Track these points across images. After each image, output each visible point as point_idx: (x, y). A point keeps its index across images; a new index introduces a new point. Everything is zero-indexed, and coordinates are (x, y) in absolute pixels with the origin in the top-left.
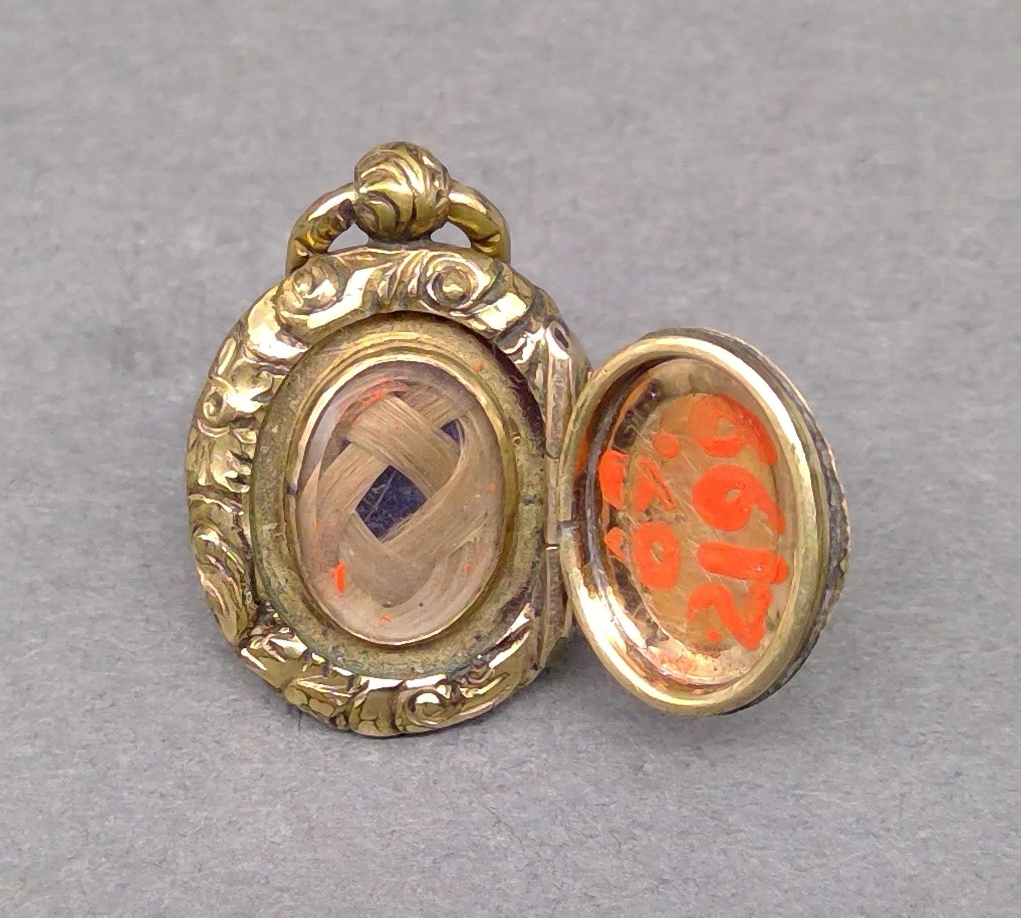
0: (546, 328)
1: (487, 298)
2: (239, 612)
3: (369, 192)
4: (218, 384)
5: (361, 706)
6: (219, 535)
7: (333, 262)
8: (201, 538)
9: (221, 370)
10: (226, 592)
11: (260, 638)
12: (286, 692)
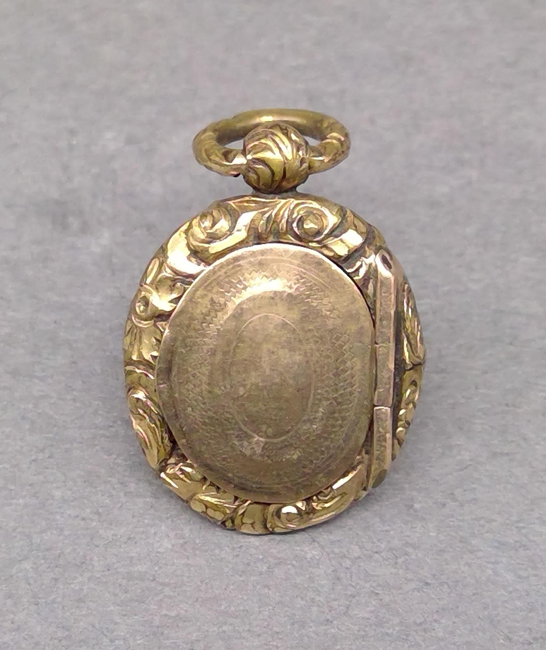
0: (376, 254)
1: (335, 233)
2: (159, 448)
3: (253, 158)
4: (147, 290)
5: (243, 514)
6: (146, 395)
7: (227, 206)
8: (133, 397)
9: (149, 281)
10: (150, 434)
11: (174, 466)
12: (191, 503)
